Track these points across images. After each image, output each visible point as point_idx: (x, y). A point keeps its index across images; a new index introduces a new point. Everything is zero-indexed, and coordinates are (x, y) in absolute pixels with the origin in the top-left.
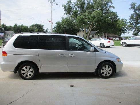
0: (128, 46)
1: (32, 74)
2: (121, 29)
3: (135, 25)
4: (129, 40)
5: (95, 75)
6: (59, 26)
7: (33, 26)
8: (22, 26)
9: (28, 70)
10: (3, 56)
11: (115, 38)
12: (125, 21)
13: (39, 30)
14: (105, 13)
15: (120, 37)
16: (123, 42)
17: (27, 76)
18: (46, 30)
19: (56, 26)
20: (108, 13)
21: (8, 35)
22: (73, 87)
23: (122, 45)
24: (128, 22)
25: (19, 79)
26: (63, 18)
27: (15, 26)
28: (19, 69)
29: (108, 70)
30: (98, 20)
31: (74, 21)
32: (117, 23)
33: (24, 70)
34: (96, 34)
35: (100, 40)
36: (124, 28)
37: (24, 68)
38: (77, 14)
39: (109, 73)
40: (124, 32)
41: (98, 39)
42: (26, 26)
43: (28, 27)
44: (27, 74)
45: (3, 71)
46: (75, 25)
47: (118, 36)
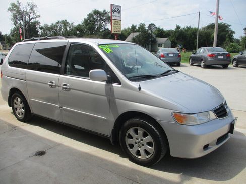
8: (189, 29)
21: (159, 45)
29: (145, 143)
33: (16, 103)
37: (16, 100)
39: (147, 152)
44: (19, 111)
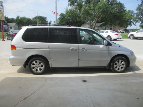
0: (136, 38)
1: (42, 68)
2: (128, 21)
3: (141, 16)
4: (137, 32)
5: (108, 69)
6: (62, 18)
7: (36, 18)
8: (25, 18)
9: (38, 65)
10: (12, 49)
11: (121, 31)
12: (132, 13)
13: (42, 22)
14: (112, 4)
15: (126, 29)
16: (131, 35)
17: (37, 70)
18: (49, 22)
19: (60, 18)
20: (115, 4)
22: (86, 82)
23: (129, 37)
24: (135, 14)
25: (29, 74)
26: (67, 9)
27: (17, 18)
28: (29, 64)
29: (121, 65)
30: (104, 12)
31: (78, 13)
32: (124, 15)
33: (34, 64)
34: (101, 26)
35: (107, 32)
36: (130, 20)
37: (34, 62)
38: (81, 5)
39: (122, 68)
40: (130, 24)
41: (105, 32)
42: (28, 19)
43: (30, 19)
44: (37, 69)
45: (12, 66)
46: (80, 17)
47: (124, 28)
